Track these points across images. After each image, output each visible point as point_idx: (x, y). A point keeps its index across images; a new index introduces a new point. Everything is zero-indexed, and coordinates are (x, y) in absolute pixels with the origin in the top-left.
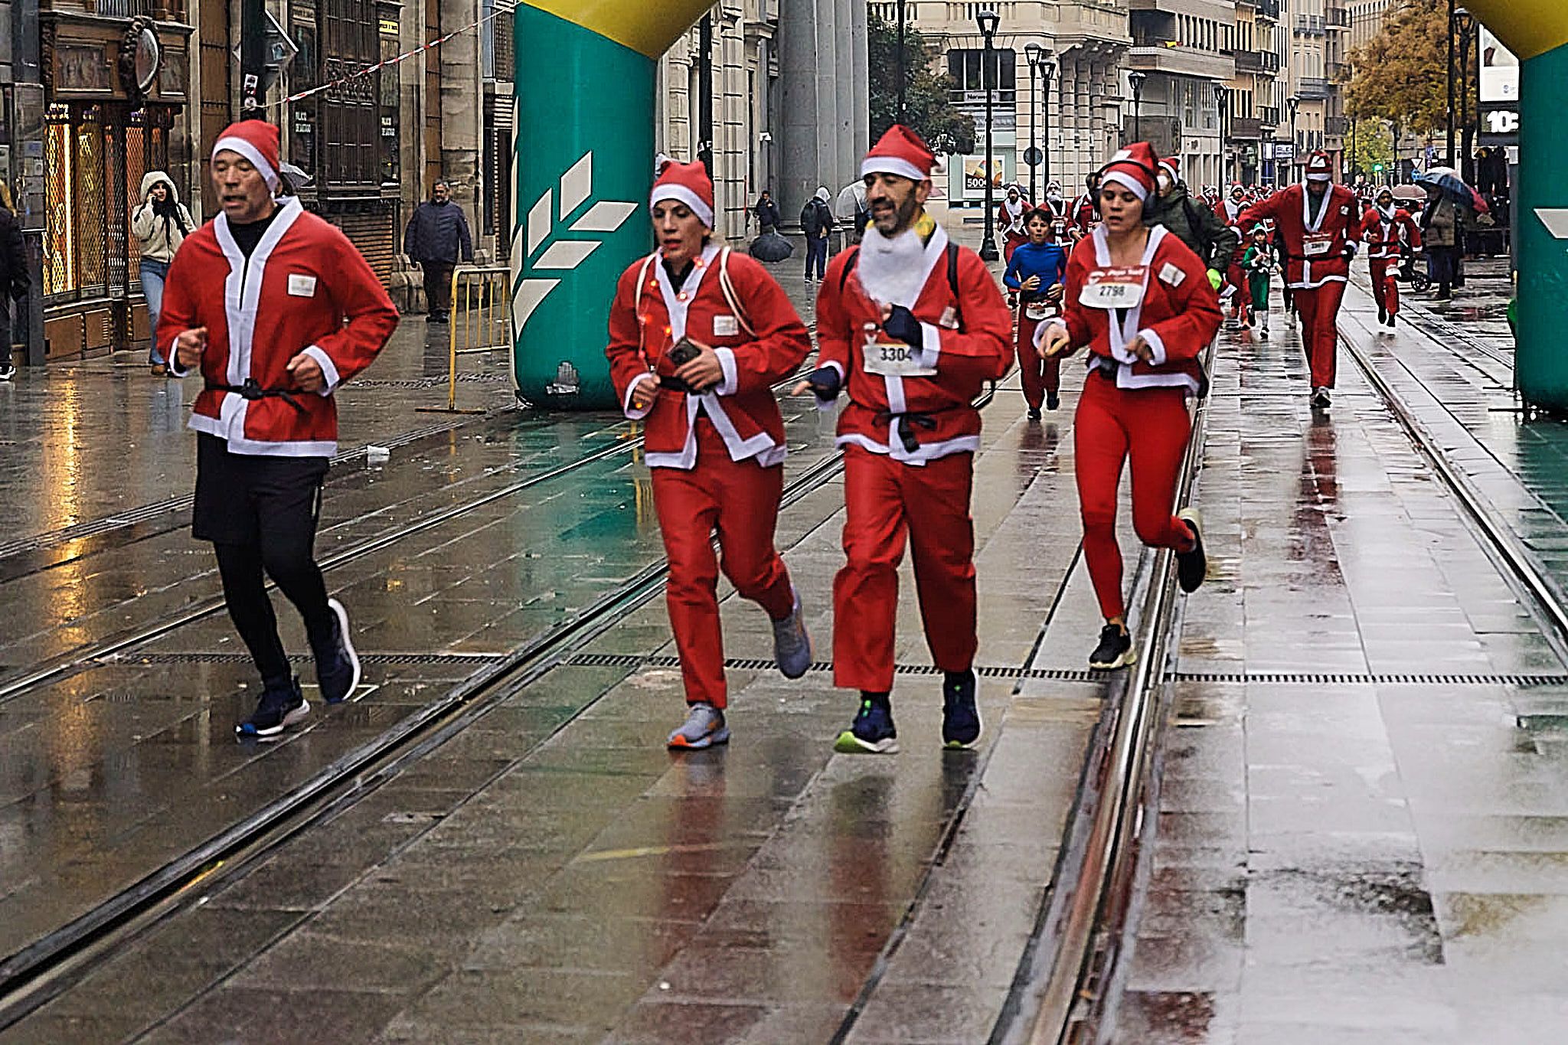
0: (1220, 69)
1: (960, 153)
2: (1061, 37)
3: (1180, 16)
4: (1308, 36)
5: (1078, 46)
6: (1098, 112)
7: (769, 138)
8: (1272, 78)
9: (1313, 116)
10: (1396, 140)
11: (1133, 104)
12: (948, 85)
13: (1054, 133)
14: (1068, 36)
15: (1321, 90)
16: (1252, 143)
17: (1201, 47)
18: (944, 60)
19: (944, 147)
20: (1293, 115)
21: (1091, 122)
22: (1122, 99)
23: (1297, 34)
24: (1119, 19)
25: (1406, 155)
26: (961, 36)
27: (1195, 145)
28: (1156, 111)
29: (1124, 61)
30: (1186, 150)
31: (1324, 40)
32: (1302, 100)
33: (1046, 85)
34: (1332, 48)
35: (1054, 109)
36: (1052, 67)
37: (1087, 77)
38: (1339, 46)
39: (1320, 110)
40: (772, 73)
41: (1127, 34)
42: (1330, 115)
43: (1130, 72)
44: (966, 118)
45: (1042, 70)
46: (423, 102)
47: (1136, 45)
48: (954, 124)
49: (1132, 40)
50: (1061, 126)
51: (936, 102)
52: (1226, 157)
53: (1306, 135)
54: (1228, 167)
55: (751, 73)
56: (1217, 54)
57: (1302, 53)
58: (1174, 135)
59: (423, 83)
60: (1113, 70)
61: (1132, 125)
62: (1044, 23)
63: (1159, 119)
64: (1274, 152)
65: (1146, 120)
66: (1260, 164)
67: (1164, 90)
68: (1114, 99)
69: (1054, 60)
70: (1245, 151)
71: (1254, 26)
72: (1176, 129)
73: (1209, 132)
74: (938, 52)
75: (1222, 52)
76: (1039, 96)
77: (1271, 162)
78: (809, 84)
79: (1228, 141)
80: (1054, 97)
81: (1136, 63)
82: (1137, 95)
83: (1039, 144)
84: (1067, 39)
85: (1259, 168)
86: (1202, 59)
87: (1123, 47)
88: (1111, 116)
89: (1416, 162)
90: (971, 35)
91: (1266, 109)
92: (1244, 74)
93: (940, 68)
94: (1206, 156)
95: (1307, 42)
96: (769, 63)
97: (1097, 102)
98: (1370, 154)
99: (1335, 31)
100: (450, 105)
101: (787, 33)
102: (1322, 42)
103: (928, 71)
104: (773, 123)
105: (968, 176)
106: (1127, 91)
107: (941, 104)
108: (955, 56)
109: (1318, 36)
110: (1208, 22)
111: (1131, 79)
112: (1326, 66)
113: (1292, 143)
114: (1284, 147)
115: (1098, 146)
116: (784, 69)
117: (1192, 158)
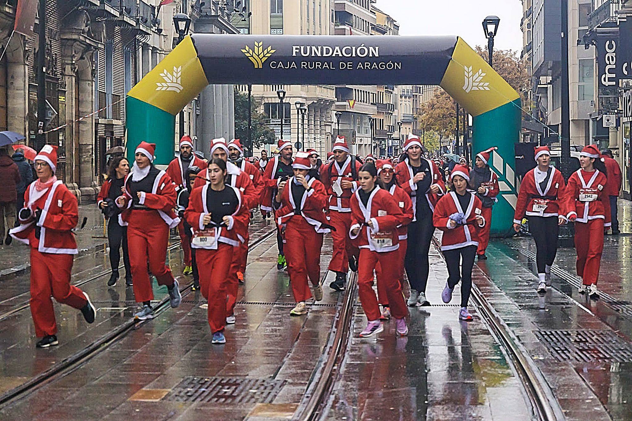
0: (371, 110)
1: (269, 144)
2: (308, 98)
3: (355, 90)
4: (406, 97)
5: (315, 102)
6: (323, 127)
7: (196, 138)
8: (392, 114)
9: (408, 129)
10: (441, 138)
11: (337, 124)
12: (264, 117)
13: (306, 136)
14: (311, 98)
15: (411, 119)
16: (384, 139)
17: (364, 102)
18: (262, 107)
19: (263, 141)
20: (400, 129)
21: (320, 132)
22: (333, 122)
23: (401, 97)
24: (331, 91)
25: (445, 144)
26: (269, 97)
27: (361, 140)
28: (346, 127)
29: (333, 107)
30: (358, 142)
31: (412, 99)
32: (403, 122)
33: (303, 117)
34: (415, 102)
35: (306, 126)
36: (305, 110)
37: (319, 114)
38: (418, 101)
39: (411, 126)
40: (197, 113)
41: (334, 97)
42: (415, 128)
43: (335, 112)
44: (272, 130)
45: (301, 111)
46: (74, 127)
47: (338, 101)
48: (267, 132)
49: (336, 99)
50: (309, 133)
51: (260, 123)
52: (373, 145)
53: (405, 136)
54: (374, 149)
55: (189, 113)
56: (370, 104)
57: (403, 104)
58: (353, 136)
59: (74, 120)
60: (329, 111)
61: (337, 133)
62: (301, 92)
63: (347, 130)
64: (392, 143)
65: (342, 130)
66: (387, 148)
67: (349, 119)
68: (330, 122)
69: (306, 108)
70: (381, 143)
71: (384, 94)
72: (354, 134)
73: (367, 135)
74: (260, 104)
75: (371, 104)
76: (300, 121)
77: (391, 147)
78: (212, 117)
79: (374, 139)
80: (306, 122)
81: (338, 108)
82: (338, 121)
83: (300, 140)
84: (311, 99)
85: (386, 149)
86: (364, 106)
87: (333, 102)
88: (328, 129)
89: (448, 147)
90: (273, 97)
91: (389, 126)
92: (381, 112)
93: (261, 110)
94: (365, 145)
95: (406, 100)
96: (196, 109)
97: (323, 123)
98: (431, 144)
99: (416, 95)
100: (83, 127)
101: (204, 97)
102: (411, 100)
103: (257, 111)
104: (198, 132)
105: (272, 153)
106: (335, 119)
107: (261, 124)
108: (267, 105)
109: (409, 97)
110: (366, 92)
111: (336, 114)
112: (413, 109)
113: (399, 140)
114: (396, 141)
115: (323, 141)
116: (203, 112)
117: (360, 145)
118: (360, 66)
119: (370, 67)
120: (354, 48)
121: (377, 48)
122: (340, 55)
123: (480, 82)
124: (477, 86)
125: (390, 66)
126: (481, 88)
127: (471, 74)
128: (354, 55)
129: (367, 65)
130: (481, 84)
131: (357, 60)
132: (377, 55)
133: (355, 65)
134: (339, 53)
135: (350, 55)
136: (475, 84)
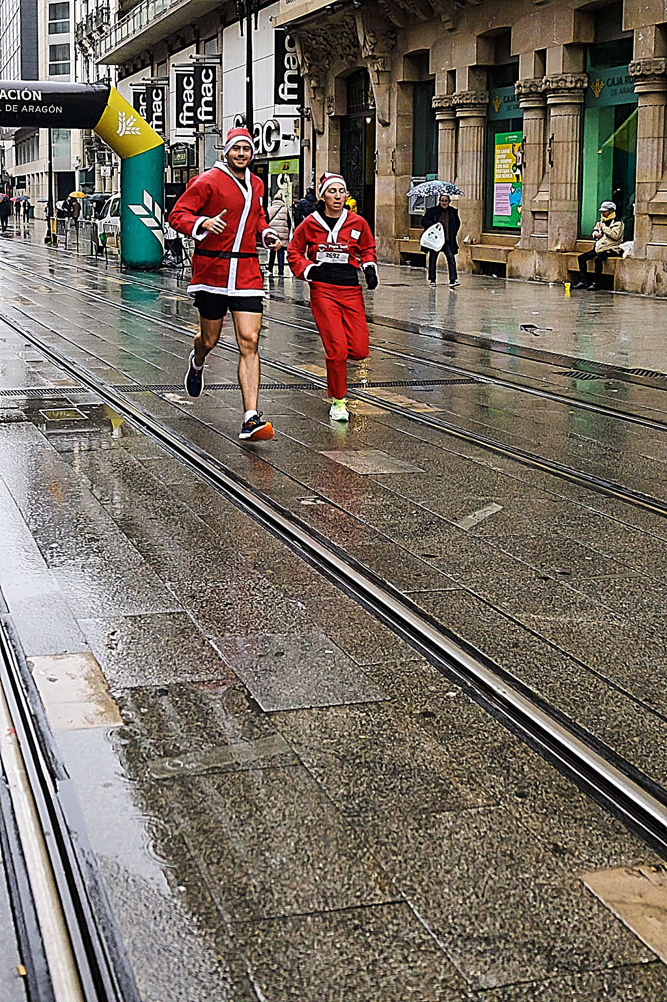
118: (24, 108)
119: (34, 110)
120: (18, 92)
121: (40, 92)
122: (7, 98)
123: (132, 127)
124: (130, 131)
125: (52, 109)
126: (133, 133)
127: (124, 119)
128: (19, 98)
129: (31, 108)
130: (133, 129)
131: (21, 103)
132: (40, 98)
133: (20, 108)
134: (5, 96)
135: (15, 98)
136: (128, 129)
